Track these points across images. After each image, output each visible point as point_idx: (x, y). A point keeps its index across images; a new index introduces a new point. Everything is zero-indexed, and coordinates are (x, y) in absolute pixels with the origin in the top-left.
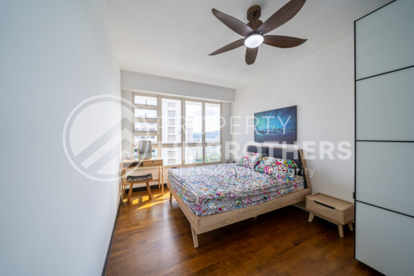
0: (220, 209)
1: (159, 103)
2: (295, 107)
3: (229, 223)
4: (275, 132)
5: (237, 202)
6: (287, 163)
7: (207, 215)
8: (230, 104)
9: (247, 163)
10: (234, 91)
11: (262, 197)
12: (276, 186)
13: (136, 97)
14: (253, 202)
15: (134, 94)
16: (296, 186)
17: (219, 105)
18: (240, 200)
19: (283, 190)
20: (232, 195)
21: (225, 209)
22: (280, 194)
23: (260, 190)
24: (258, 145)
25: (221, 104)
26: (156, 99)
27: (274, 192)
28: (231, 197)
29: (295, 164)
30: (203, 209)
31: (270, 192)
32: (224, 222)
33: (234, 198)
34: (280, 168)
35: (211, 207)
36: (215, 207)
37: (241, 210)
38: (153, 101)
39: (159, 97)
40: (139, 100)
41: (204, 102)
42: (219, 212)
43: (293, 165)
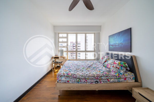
0: (68, 81)
1: (67, 36)
2: (131, 29)
3: (72, 89)
4: (118, 45)
5: (78, 80)
6: (120, 63)
7: (61, 83)
8: (99, 33)
9: (101, 61)
10: (100, 26)
11: (95, 81)
12: (106, 76)
13: (60, 34)
14: (88, 82)
15: (59, 33)
16: (125, 79)
17: (93, 34)
18: (80, 79)
19: (113, 80)
20: (74, 76)
21: (71, 82)
22: (109, 81)
23: (94, 76)
24: (110, 52)
25: (94, 33)
26: (66, 34)
27: (105, 79)
28: (74, 77)
29: (127, 65)
30: (59, 79)
31: (101, 79)
32: (70, 88)
33: (75, 78)
34: (115, 66)
35: (63, 79)
36: (65, 80)
37: (80, 85)
38: (65, 35)
39: (67, 34)
40: (61, 35)
41: (86, 34)
42: (67, 82)
43: (124, 65)
